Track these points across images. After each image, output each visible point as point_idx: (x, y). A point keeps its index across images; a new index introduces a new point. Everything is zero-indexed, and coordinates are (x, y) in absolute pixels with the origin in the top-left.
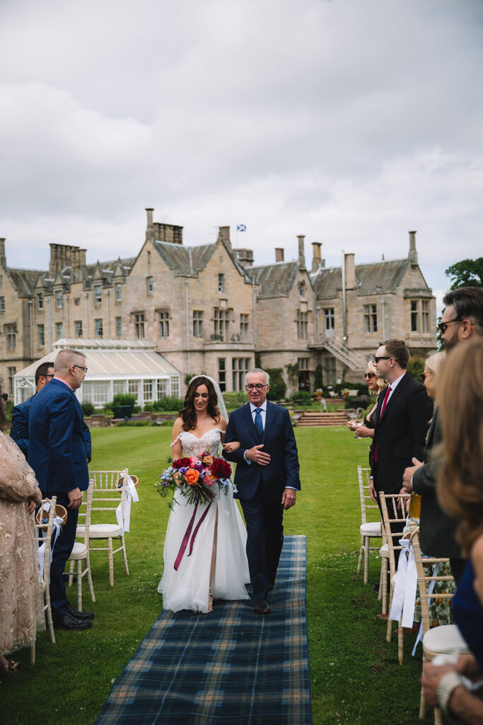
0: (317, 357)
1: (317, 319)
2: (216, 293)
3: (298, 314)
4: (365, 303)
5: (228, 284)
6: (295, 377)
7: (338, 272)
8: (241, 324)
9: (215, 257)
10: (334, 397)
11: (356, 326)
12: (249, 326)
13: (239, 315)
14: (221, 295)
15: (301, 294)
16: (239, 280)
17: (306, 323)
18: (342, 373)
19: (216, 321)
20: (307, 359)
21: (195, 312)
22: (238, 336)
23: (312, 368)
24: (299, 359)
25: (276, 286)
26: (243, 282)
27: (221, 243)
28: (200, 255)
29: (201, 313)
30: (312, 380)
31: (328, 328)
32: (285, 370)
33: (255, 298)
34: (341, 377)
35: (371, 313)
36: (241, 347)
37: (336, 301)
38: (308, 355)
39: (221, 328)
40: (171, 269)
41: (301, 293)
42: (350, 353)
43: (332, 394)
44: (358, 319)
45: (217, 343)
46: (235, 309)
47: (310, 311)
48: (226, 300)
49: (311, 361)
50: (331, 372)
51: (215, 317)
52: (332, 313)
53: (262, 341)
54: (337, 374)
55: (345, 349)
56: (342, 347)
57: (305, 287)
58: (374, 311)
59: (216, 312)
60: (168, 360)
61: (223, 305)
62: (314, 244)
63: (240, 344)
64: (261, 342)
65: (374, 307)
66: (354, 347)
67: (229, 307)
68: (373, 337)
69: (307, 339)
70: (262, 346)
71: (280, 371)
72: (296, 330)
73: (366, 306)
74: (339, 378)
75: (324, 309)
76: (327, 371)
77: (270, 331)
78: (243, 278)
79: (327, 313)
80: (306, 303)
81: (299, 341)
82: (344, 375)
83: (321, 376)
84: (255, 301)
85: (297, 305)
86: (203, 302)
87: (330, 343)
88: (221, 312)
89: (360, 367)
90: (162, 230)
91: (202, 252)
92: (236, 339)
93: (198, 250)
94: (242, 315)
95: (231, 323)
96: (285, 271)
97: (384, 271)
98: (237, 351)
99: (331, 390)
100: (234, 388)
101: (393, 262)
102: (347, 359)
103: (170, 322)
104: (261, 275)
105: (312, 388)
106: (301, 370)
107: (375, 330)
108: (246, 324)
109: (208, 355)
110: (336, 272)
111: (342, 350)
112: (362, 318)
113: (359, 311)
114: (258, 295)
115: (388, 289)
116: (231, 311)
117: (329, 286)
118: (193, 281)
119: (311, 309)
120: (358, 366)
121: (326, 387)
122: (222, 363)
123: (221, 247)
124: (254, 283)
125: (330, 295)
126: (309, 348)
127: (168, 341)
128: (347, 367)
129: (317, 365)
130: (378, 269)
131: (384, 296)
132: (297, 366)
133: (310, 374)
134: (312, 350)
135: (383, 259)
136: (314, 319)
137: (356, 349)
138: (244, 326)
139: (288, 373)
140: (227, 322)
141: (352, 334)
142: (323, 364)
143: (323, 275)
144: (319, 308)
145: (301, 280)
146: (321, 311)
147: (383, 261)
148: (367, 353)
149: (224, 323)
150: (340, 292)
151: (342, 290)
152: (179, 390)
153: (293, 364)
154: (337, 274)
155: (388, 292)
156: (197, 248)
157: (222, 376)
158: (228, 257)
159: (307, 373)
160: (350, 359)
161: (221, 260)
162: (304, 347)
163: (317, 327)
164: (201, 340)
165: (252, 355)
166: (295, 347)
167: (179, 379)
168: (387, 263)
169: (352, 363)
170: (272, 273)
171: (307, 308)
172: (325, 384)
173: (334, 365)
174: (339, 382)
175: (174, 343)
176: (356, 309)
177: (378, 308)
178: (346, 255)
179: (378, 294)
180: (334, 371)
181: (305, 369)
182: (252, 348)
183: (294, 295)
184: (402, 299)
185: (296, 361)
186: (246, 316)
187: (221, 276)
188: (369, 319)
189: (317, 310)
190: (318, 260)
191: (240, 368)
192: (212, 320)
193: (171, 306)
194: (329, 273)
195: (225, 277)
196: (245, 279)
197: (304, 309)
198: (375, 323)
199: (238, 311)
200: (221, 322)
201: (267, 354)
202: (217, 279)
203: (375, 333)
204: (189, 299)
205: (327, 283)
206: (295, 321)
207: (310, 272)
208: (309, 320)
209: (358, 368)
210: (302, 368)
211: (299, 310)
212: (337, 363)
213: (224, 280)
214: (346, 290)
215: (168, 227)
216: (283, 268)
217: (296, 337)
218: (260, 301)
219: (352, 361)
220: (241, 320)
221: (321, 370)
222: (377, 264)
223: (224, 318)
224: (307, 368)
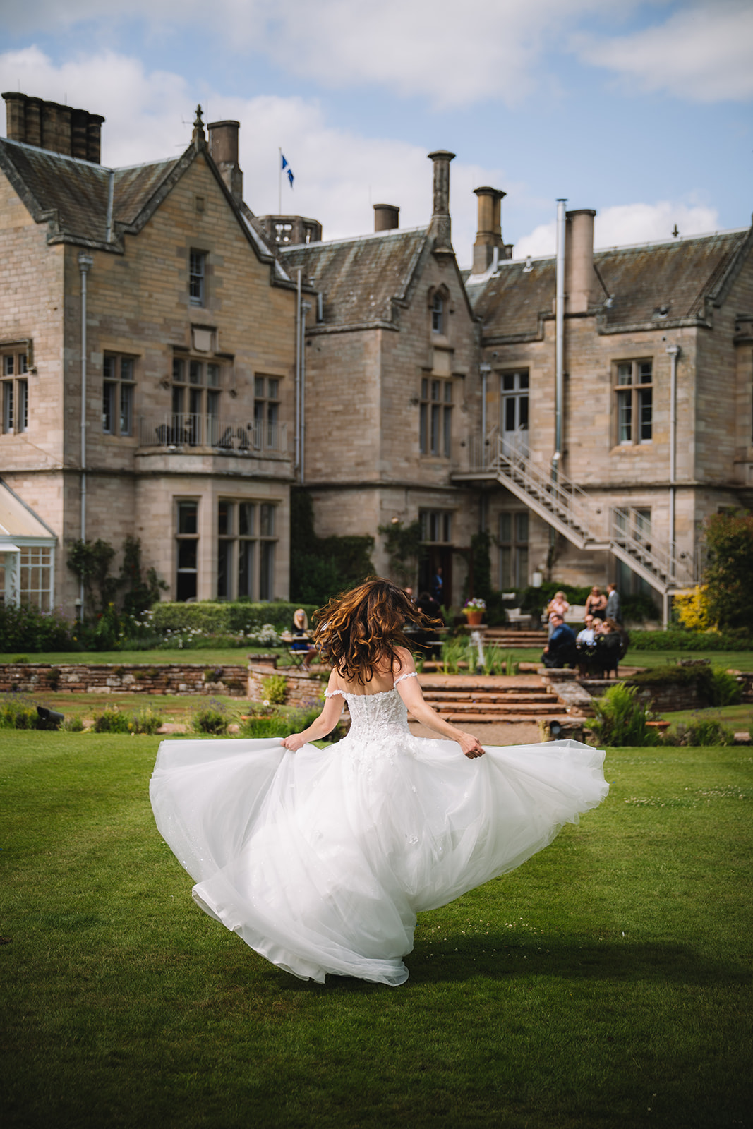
0: (475, 508)
1: (480, 401)
2: (181, 305)
3: (425, 381)
4: (622, 355)
5: (220, 281)
6: (410, 563)
7: (545, 272)
8: (258, 404)
9: (182, 197)
10: (518, 625)
11: (593, 422)
12: (283, 410)
13: (251, 378)
14: (196, 313)
15: (435, 327)
16: (258, 276)
17: (449, 409)
18: (545, 556)
19: (178, 391)
20: (448, 515)
21: (109, 358)
22: (242, 435)
23: (459, 540)
24: (422, 512)
25: (364, 299)
26: (266, 282)
27: (201, 157)
28: (137, 192)
29: (130, 360)
30: (459, 573)
31: (510, 427)
32: (380, 542)
33: (301, 331)
34: (543, 567)
35: (636, 384)
36: (246, 468)
37: (536, 348)
38: (450, 502)
39: (193, 409)
40: (38, 222)
41: (437, 322)
42: (572, 499)
43: (514, 615)
44: (598, 400)
45: (174, 453)
46: (237, 358)
47: (462, 376)
48: (212, 329)
49: (460, 519)
50: (514, 552)
51: (177, 374)
52: (525, 383)
53: (318, 455)
54: (531, 559)
55: (557, 487)
56: (548, 480)
57: (448, 306)
58: (647, 379)
59: (177, 363)
60: (24, 497)
61: (202, 342)
62: (480, 192)
63: (244, 457)
64: (316, 460)
65: (646, 366)
66: (582, 482)
67: (218, 350)
68: (640, 454)
69: (448, 456)
70: (317, 472)
71: (367, 542)
72: (416, 428)
73: (623, 365)
74: (538, 570)
75: (498, 371)
76: (505, 549)
77: (339, 428)
78: (267, 269)
79: (509, 384)
80: (450, 351)
81: (424, 461)
82: (550, 564)
83: (486, 563)
84: (301, 340)
85: (424, 356)
86: (137, 329)
87: (515, 468)
88: (196, 366)
89: (598, 539)
90: (36, 119)
91: (144, 183)
92: (236, 442)
93: (134, 177)
94: (259, 378)
95: (225, 398)
96: (392, 256)
97: (678, 267)
98: (236, 477)
99: (512, 604)
100: (222, 590)
101: (704, 242)
102: (562, 517)
103: (32, 381)
104: (326, 270)
105: (457, 595)
106: (429, 543)
107: (647, 433)
108: (274, 406)
109: (147, 486)
110: (540, 270)
111: (549, 489)
112: (607, 399)
113: (601, 378)
114: (313, 324)
115: (688, 315)
116: (228, 363)
117: (518, 309)
118: (109, 262)
119: (463, 369)
120: (592, 535)
121: (499, 596)
122: (186, 514)
123: (201, 169)
124: (299, 287)
125: (519, 331)
126: (454, 483)
127: (26, 441)
128: (562, 540)
129: (474, 532)
130: (661, 261)
131: (678, 332)
132: (416, 529)
133: (454, 556)
134: (459, 487)
135: (676, 233)
136: (473, 402)
137: (589, 489)
138: (266, 409)
139: (388, 548)
140: (214, 394)
141: (580, 445)
142: (493, 531)
143: (502, 280)
144: (485, 368)
145: (437, 284)
146: (493, 379)
147: (677, 240)
148: (621, 500)
149: (205, 395)
150: (549, 324)
151: (554, 318)
152: (51, 589)
153: (406, 525)
154: (542, 275)
155: (689, 322)
156: (134, 170)
157: (187, 552)
158: (221, 200)
159: (446, 553)
160: (569, 517)
161: (201, 210)
162: (438, 476)
163: (480, 423)
164: (129, 442)
165: (282, 495)
166: (413, 477)
167: (52, 555)
168: (686, 245)
169: (577, 528)
170: (356, 262)
171: (452, 366)
172: (495, 586)
173: (524, 533)
174: (536, 580)
175: (40, 446)
176: (593, 373)
177: (657, 369)
178: (570, 216)
179: (658, 328)
180: (524, 548)
181: (440, 541)
182: (286, 471)
183: (413, 325)
184: (728, 347)
185: (413, 515)
186: (275, 381)
187: (197, 257)
188: (629, 403)
189: (482, 375)
190: (491, 237)
191: (244, 528)
192: (165, 385)
193: (35, 335)
194: (521, 273)
195: (211, 259)
196: (273, 271)
197: (442, 366)
198: (647, 415)
199: (250, 363)
200: (195, 393)
201: (331, 493)
202: (184, 263)
203: (645, 442)
204: (90, 315)
205: (515, 302)
206: (415, 402)
207: (468, 273)
208: (458, 399)
209: (591, 541)
210: (433, 538)
211: (428, 370)
212: (532, 527)
213: (209, 269)
214: (567, 316)
215: (53, 112)
216: (388, 248)
217: (416, 448)
218: (316, 339)
219: (577, 523)
220: (259, 391)
221: (488, 545)
222: (657, 249)
223: (205, 381)
224: (446, 538)
